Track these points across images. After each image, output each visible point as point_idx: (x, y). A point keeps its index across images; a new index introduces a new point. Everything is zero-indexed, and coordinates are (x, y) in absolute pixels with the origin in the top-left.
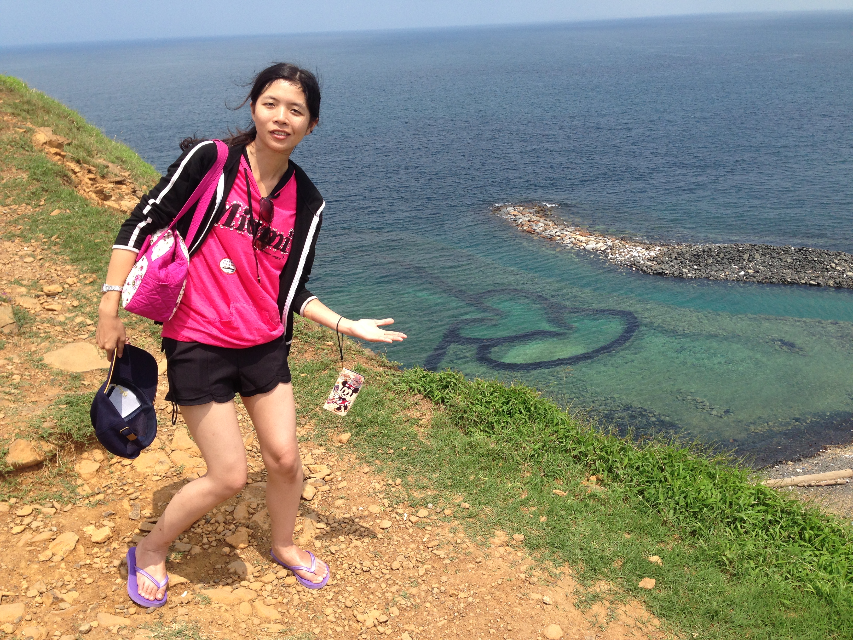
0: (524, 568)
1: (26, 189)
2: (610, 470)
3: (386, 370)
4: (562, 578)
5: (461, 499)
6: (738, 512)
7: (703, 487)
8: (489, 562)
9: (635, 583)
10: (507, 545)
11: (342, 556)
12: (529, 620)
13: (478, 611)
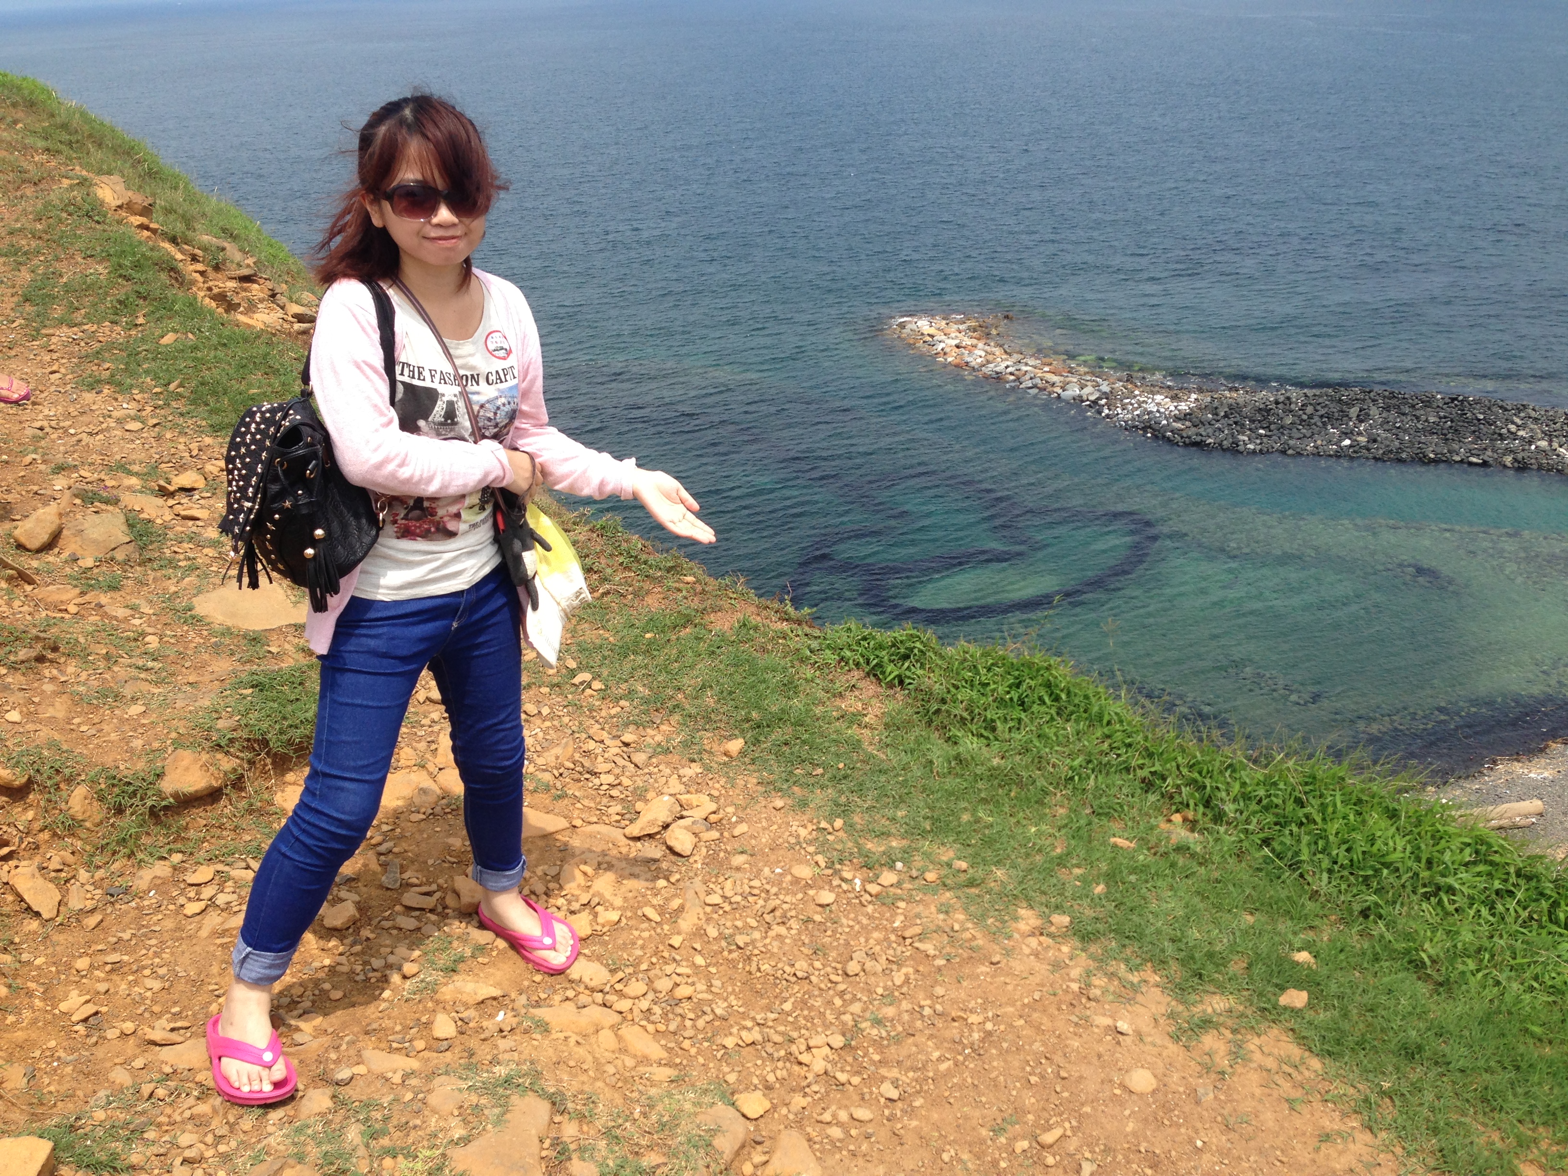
0: (1075, 973)
1: (107, 294)
2: (1207, 804)
3: (795, 626)
4: (1144, 990)
5: (951, 854)
6: (1443, 876)
7: (1379, 833)
8: (1014, 963)
9: (1273, 998)
10: (1042, 934)
11: (756, 952)
12: (1095, 1060)
13: (1005, 1045)
